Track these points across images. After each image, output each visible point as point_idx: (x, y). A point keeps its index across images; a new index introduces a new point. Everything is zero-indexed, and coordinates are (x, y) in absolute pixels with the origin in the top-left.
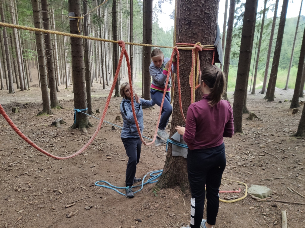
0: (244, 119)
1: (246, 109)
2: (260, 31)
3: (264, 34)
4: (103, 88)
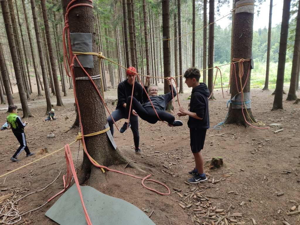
1: (295, 96)
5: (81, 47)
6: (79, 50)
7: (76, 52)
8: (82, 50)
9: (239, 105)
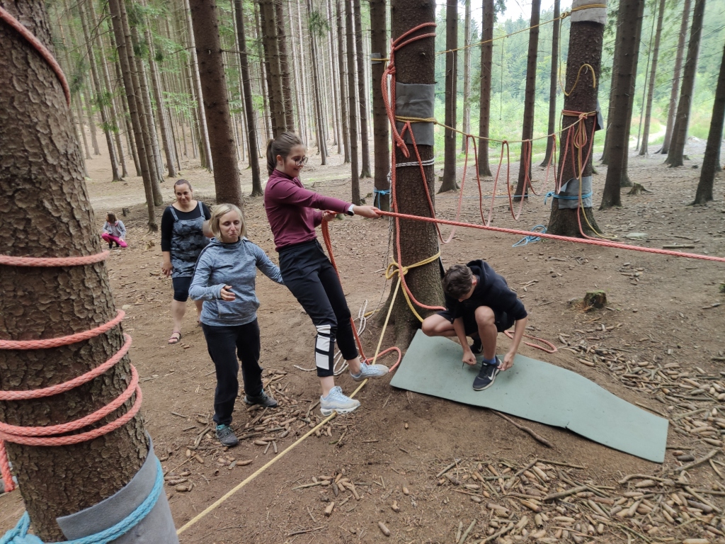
0: (624, 195)
1: (627, 179)
2: (658, 13)
3: (667, 19)
5: (421, 108)
6: (417, 113)
7: (411, 118)
8: (422, 115)
9: (573, 201)
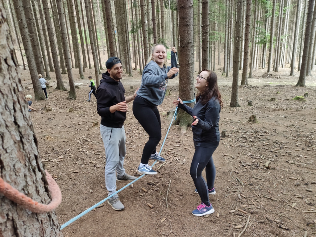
4: (290, 74)
